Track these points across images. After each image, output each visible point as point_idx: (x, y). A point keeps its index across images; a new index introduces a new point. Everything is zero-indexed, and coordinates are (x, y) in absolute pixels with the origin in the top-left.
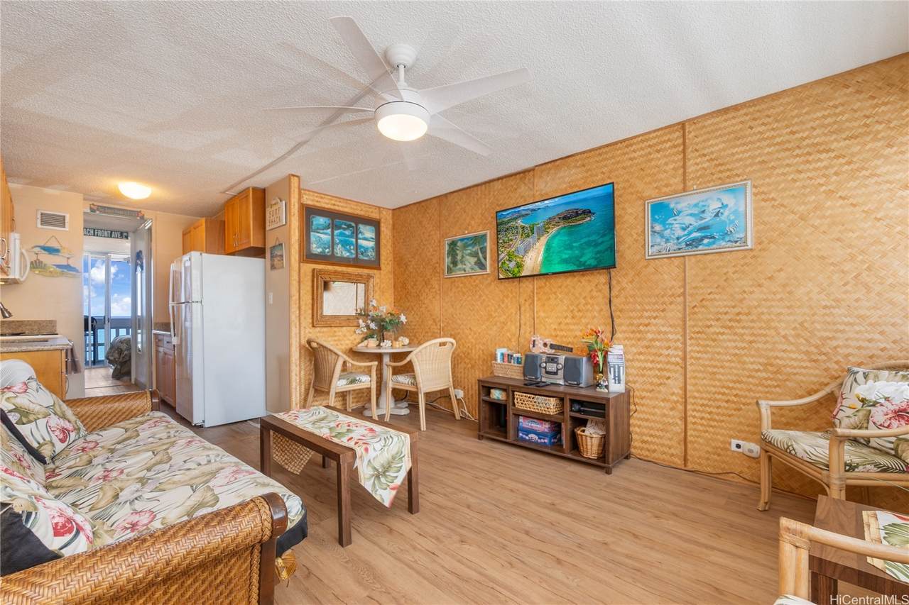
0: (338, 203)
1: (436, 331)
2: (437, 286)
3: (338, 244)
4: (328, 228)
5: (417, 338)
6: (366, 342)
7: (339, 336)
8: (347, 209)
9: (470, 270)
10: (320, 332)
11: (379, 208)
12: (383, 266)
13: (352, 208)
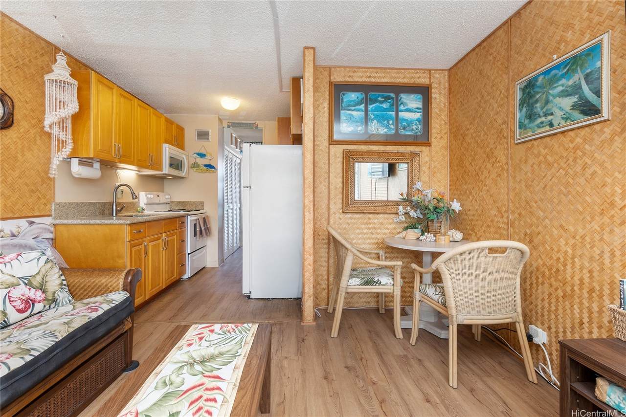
0: (373, 75)
1: (501, 225)
2: (503, 159)
3: (373, 120)
4: (361, 104)
5: (476, 233)
6: (404, 233)
7: (374, 223)
8: (385, 80)
9: (563, 123)
10: (351, 218)
11: (430, 71)
12: (434, 141)
13: (392, 77)
